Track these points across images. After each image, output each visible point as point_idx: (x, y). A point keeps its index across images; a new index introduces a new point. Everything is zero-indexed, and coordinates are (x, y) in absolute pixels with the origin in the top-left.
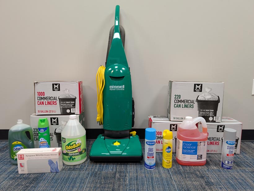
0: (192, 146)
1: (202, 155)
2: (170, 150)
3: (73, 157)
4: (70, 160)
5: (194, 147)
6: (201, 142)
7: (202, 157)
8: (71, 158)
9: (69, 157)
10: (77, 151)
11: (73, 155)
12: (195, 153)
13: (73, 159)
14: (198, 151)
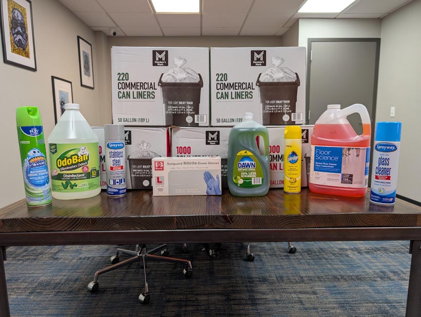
0: (331, 155)
1: (351, 176)
2: (295, 158)
3: (73, 182)
4: (65, 187)
5: (336, 158)
6: (349, 149)
7: (351, 180)
8: (69, 185)
9: (64, 182)
10: (79, 170)
11: (71, 179)
12: (338, 169)
13: (72, 187)
14: (343, 167)
